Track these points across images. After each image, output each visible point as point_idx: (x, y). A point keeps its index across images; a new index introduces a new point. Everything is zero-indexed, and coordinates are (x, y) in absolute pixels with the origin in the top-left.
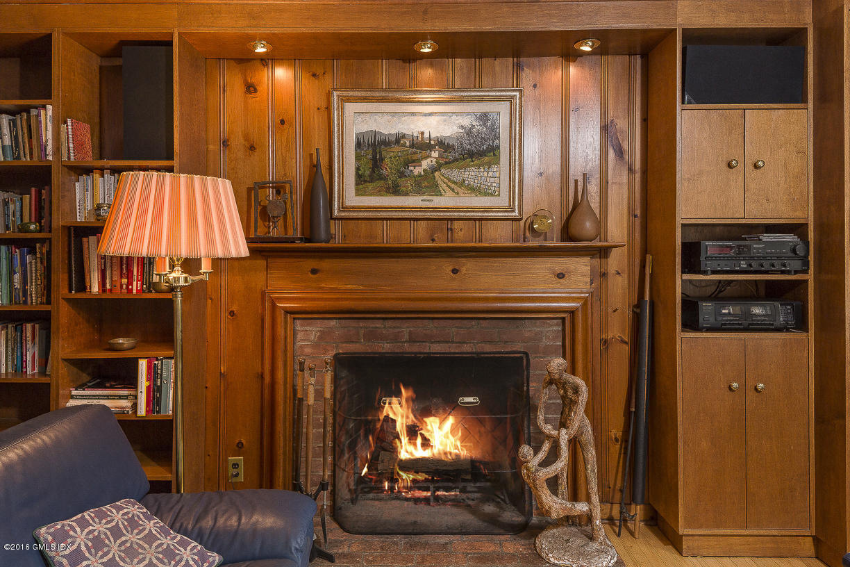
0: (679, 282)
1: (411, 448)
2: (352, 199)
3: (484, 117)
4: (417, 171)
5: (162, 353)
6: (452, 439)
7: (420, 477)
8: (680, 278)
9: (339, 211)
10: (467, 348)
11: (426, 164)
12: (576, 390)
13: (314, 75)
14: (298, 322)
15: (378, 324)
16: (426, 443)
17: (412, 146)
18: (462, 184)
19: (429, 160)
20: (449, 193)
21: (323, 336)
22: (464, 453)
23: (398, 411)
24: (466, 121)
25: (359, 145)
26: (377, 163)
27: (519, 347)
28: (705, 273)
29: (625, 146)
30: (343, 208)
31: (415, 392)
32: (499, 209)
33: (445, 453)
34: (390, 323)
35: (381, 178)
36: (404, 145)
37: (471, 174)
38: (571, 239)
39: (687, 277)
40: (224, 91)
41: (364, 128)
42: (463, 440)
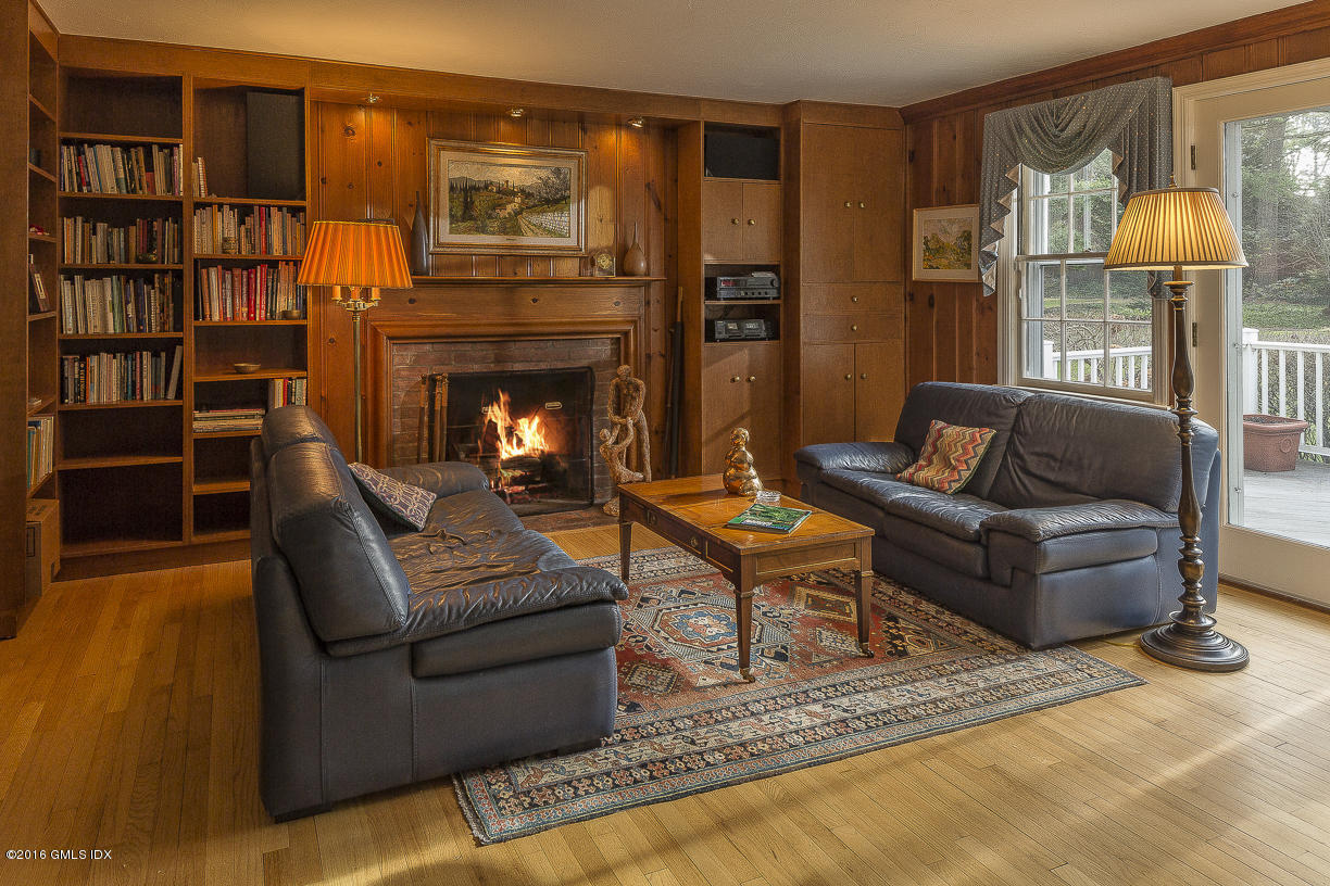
0: (703, 307)
1: (509, 448)
2: (447, 237)
3: (557, 172)
4: (503, 214)
5: (294, 374)
6: (538, 437)
7: (518, 473)
8: (704, 303)
9: (434, 246)
10: (543, 366)
11: (510, 208)
12: (637, 389)
13: (410, 123)
14: (395, 347)
15: (468, 347)
16: (520, 443)
17: (499, 192)
18: (539, 226)
19: (513, 205)
20: (530, 233)
21: (418, 359)
22: (547, 449)
23: (497, 415)
24: (544, 174)
25: (452, 189)
26: (468, 206)
27: (585, 363)
28: (719, 299)
29: (663, 201)
30: (438, 244)
31: (510, 396)
32: (570, 249)
33: (534, 450)
34: (478, 346)
35: (471, 218)
36: (491, 191)
37: (549, 219)
38: (625, 275)
39: (708, 302)
40: (322, 131)
41: (456, 174)
42: (546, 437)
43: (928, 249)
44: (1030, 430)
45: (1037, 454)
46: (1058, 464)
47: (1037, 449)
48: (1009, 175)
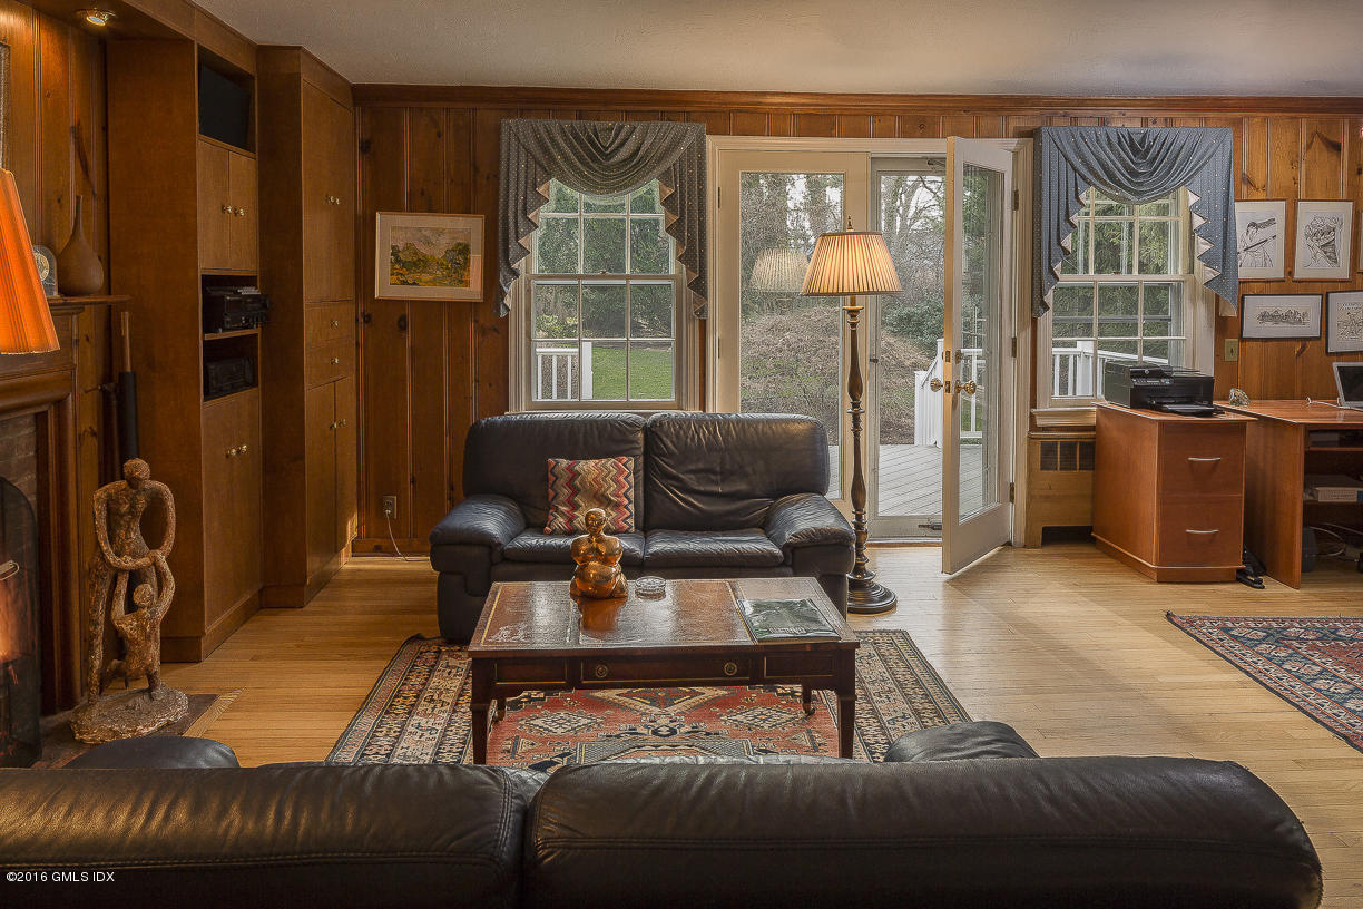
0: (201, 344)
8: (202, 339)
29: (89, 160)
43: (398, 261)
44: (676, 451)
45: (692, 472)
46: (719, 477)
47: (692, 467)
48: (541, 190)
